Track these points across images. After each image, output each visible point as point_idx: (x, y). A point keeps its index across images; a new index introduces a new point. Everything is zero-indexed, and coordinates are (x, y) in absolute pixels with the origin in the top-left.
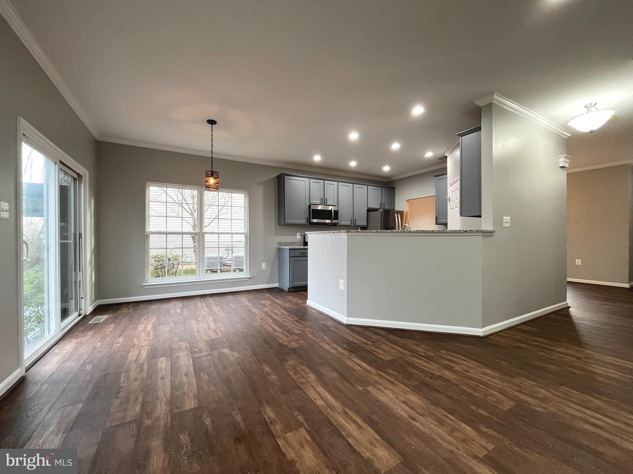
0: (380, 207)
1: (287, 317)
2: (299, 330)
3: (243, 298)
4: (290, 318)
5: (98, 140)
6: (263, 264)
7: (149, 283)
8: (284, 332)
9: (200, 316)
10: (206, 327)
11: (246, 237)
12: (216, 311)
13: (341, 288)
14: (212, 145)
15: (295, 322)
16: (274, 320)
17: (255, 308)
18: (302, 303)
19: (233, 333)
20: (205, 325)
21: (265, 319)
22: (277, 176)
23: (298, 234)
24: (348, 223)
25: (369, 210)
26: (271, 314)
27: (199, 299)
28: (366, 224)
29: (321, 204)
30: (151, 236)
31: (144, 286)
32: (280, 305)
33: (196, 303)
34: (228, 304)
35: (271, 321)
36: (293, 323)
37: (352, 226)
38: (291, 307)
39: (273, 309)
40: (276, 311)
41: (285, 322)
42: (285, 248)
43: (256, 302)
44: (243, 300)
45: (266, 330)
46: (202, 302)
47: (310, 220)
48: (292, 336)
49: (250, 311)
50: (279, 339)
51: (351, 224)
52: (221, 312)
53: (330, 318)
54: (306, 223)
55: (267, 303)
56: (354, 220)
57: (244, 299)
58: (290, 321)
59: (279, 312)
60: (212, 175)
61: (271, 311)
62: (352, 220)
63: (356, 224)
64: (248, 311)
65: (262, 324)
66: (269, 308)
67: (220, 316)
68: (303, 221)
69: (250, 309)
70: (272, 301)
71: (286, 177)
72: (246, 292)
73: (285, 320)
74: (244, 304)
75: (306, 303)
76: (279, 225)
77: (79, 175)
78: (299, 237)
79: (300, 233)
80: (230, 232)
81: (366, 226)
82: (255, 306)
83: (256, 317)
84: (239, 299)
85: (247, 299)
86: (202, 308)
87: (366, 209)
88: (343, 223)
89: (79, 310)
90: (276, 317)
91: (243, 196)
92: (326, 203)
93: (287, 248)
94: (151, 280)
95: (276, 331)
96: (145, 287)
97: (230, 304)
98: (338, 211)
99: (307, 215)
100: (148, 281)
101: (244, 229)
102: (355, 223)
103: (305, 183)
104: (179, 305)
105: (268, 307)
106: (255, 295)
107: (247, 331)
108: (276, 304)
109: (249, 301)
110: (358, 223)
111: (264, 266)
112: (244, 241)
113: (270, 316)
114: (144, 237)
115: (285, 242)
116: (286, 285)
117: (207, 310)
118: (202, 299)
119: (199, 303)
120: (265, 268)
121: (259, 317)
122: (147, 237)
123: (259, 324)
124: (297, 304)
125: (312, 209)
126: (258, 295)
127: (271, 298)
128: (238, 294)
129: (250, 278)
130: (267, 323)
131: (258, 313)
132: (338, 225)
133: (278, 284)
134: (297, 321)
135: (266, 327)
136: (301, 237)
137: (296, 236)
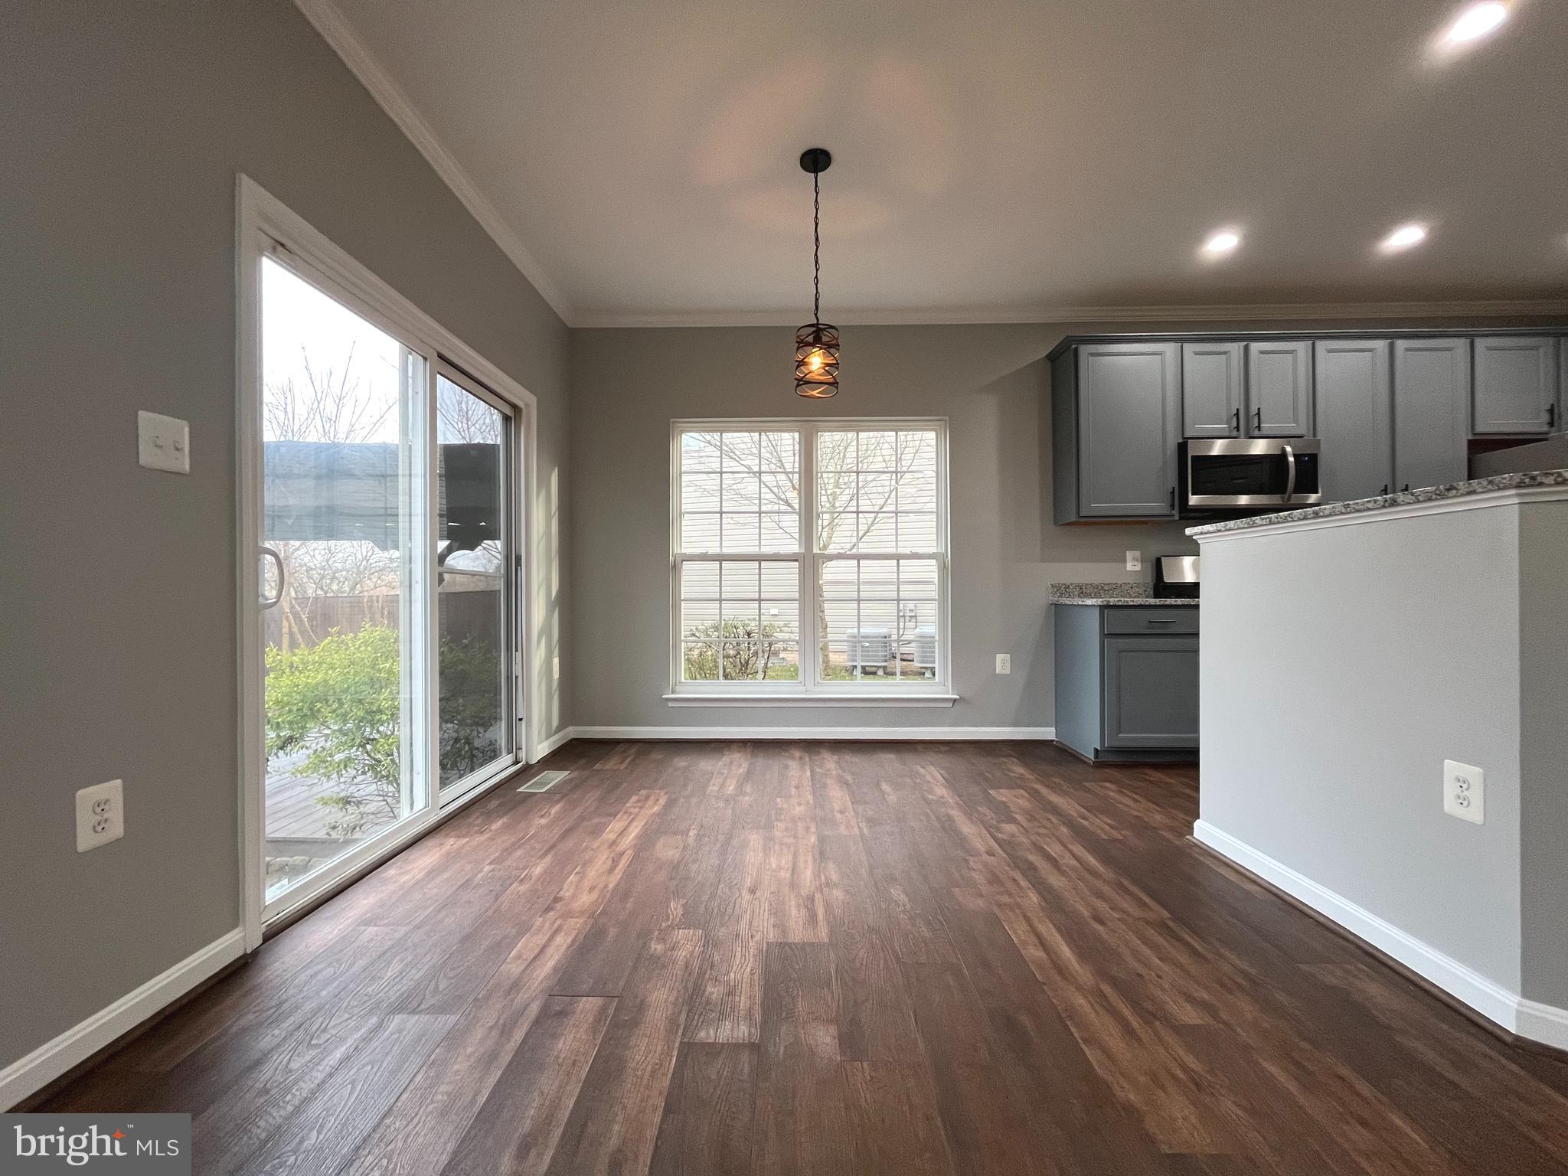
0: (1551, 423)
1: (1106, 889)
2: (1190, 999)
3: (932, 768)
4: (1126, 904)
5: (570, 326)
6: (1000, 657)
7: (679, 693)
8: (1107, 989)
9: (781, 820)
10: (785, 875)
11: (942, 568)
12: (836, 807)
13: (1450, 805)
14: (817, 239)
15: (1151, 932)
16: (1053, 902)
17: (970, 819)
18: (1171, 829)
19: (871, 930)
20: (786, 861)
21: (1009, 885)
22: (1047, 356)
23: (1129, 555)
26: (1034, 858)
27: (797, 754)
29: (1235, 433)
30: (686, 565)
31: (667, 700)
32: (1070, 823)
33: (786, 767)
34: (878, 785)
35: (1034, 897)
36: (1146, 941)
38: (1120, 837)
39: (1039, 834)
40: (1055, 850)
41: (1101, 922)
42: (1080, 603)
43: (974, 789)
44: (928, 778)
45: (1012, 951)
46: (802, 765)
47: (1184, 499)
48: (1156, 1033)
49: (948, 826)
50: (1085, 1040)
52: (850, 814)
53: (1359, 952)
54: (1165, 511)
55: (1016, 800)
57: (931, 774)
58: (1130, 921)
59: (1068, 855)
60: (817, 341)
61: (1034, 844)
64: (944, 828)
65: (997, 912)
66: (1025, 824)
67: (843, 830)
68: (1156, 505)
69: (950, 818)
70: (1034, 794)
71: (1085, 350)
72: (943, 748)
73: (1102, 906)
74: (931, 792)
75: (1190, 830)
76: (1055, 524)
77: (514, 407)
78: (1133, 565)
79: (1138, 553)
80: (893, 551)
82: (969, 807)
83: (972, 863)
84: (917, 773)
85: (942, 772)
86: (797, 787)
87: (1464, 437)
89: (514, 750)
90: (1056, 881)
91: (931, 436)
92: (1259, 427)
93: (1089, 602)
94: (686, 686)
95: (1061, 970)
96: (670, 704)
97: (885, 787)
98: (1316, 455)
99: (1173, 481)
100: (678, 688)
101: (935, 543)
103: (1163, 362)
104: (738, 763)
105: (1019, 824)
106: (973, 764)
107: (928, 935)
108: (1053, 815)
109: (951, 783)
111: (1002, 663)
112: (936, 580)
113: (1029, 870)
114: (666, 569)
115: (1079, 582)
116: (1089, 739)
117: (810, 798)
118: (806, 754)
119: (795, 770)
120: (1008, 672)
121: (985, 865)
122: (676, 568)
123: (981, 902)
124: (1141, 827)
125: (1192, 456)
126: (982, 763)
127: (1028, 785)
128: (916, 750)
129: (955, 700)
130: (1019, 906)
131: (979, 845)
133: (1053, 729)
134: (1162, 926)
135: (1018, 932)
136: (1145, 565)
137: (1124, 561)
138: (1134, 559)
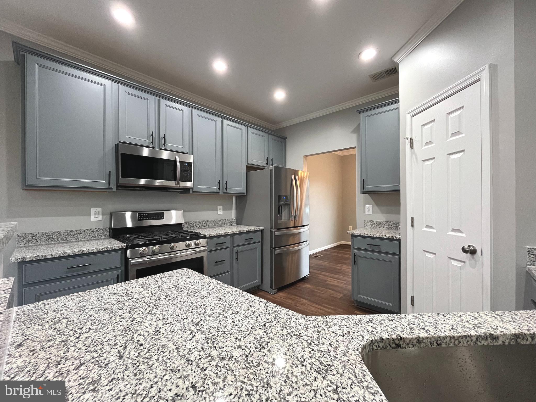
0: (267, 164)
23: (93, 211)
24: (213, 188)
25: (250, 168)
28: (244, 191)
37: (221, 193)
47: (117, 179)
51: (218, 191)
54: (107, 186)
56: (224, 184)
62: (219, 183)
63: (228, 191)
76: (22, 188)
78: (96, 217)
79: (99, 210)
81: (245, 195)
87: (245, 165)
88: (203, 187)
92: (164, 144)
98: (189, 163)
99: (110, 168)
102: (227, 189)
110: (231, 189)
115: (48, 231)
132: (193, 192)
136: (105, 217)
137: (90, 215)
138: (96, 213)
